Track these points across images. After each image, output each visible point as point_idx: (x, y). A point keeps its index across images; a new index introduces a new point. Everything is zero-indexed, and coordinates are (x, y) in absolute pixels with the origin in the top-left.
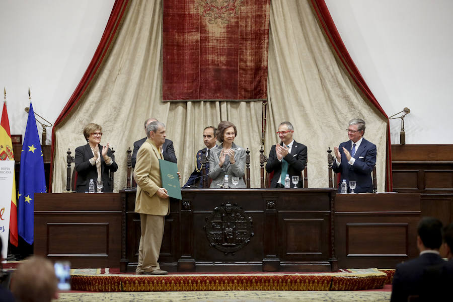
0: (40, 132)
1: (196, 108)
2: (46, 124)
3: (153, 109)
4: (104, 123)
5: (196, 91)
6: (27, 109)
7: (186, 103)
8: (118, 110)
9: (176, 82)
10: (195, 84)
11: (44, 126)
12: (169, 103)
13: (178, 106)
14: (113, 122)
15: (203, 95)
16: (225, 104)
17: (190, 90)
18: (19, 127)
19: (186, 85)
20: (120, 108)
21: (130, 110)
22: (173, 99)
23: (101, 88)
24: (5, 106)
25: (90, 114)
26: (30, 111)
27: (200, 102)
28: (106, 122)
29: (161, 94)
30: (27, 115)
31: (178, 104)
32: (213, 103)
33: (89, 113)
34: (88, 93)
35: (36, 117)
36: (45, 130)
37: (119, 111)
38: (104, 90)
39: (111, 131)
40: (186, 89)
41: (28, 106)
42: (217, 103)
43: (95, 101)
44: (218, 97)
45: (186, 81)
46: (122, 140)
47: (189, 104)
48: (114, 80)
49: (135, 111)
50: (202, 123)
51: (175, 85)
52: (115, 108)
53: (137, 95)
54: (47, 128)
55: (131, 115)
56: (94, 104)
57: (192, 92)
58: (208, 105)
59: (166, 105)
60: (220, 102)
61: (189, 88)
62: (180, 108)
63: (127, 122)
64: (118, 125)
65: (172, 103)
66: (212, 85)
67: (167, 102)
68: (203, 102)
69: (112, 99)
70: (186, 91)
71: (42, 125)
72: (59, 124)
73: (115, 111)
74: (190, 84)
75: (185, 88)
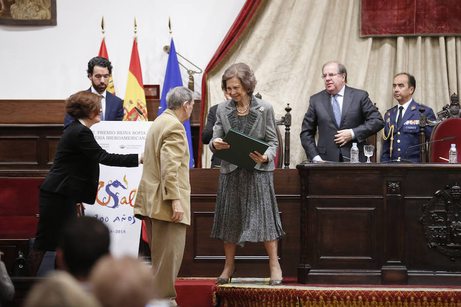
0: (185, 80)
1: (411, 46)
2: (194, 69)
3: (348, 48)
4: (276, 68)
5: (410, 21)
6: (166, 48)
7: (395, 39)
8: (296, 49)
9: (380, 9)
10: (409, 11)
11: (191, 73)
12: (370, 40)
13: (384, 44)
14: (290, 67)
15: (420, 27)
16: (454, 40)
17: (401, 19)
18: (155, 74)
19: (396, 13)
20: (300, 47)
21: (314, 50)
22: (376, 33)
23: (273, 18)
24: (135, 45)
25: (257, 56)
26: (171, 50)
27: (416, 38)
28: (280, 66)
29: (359, 25)
30: (166, 57)
31: (384, 41)
32: (435, 39)
33: (255, 53)
34: (254, 25)
35: (179, 59)
36: (192, 79)
37: (299, 52)
38: (276, 20)
39: (286, 80)
40: (396, 18)
41: (169, 44)
42: (442, 40)
43: (264, 36)
44: (442, 31)
45: (396, 7)
46: (302, 92)
47: (401, 40)
48: (291, 5)
49: (321, 51)
50: (420, 68)
51: (379, 12)
52: (292, 46)
53: (324, 29)
54: (195, 76)
55: (316, 56)
56: (262, 42)
57: (405, 23)
58: (428, 41)
59: (366, 42)
60: (446, 38)
61: (401, 17)
62: (387, 47)
63: (309, 67)
64: (297, 70)
65: (375, 39)
66: (435, 12)
67: (367, 38)
68: (420, 38)
69: (289, 33)
70: (395, 22)
71: (188, 72)
72: (212, 70)
73: (292, 51)
74: (401, 12)
75: (394, 16)
